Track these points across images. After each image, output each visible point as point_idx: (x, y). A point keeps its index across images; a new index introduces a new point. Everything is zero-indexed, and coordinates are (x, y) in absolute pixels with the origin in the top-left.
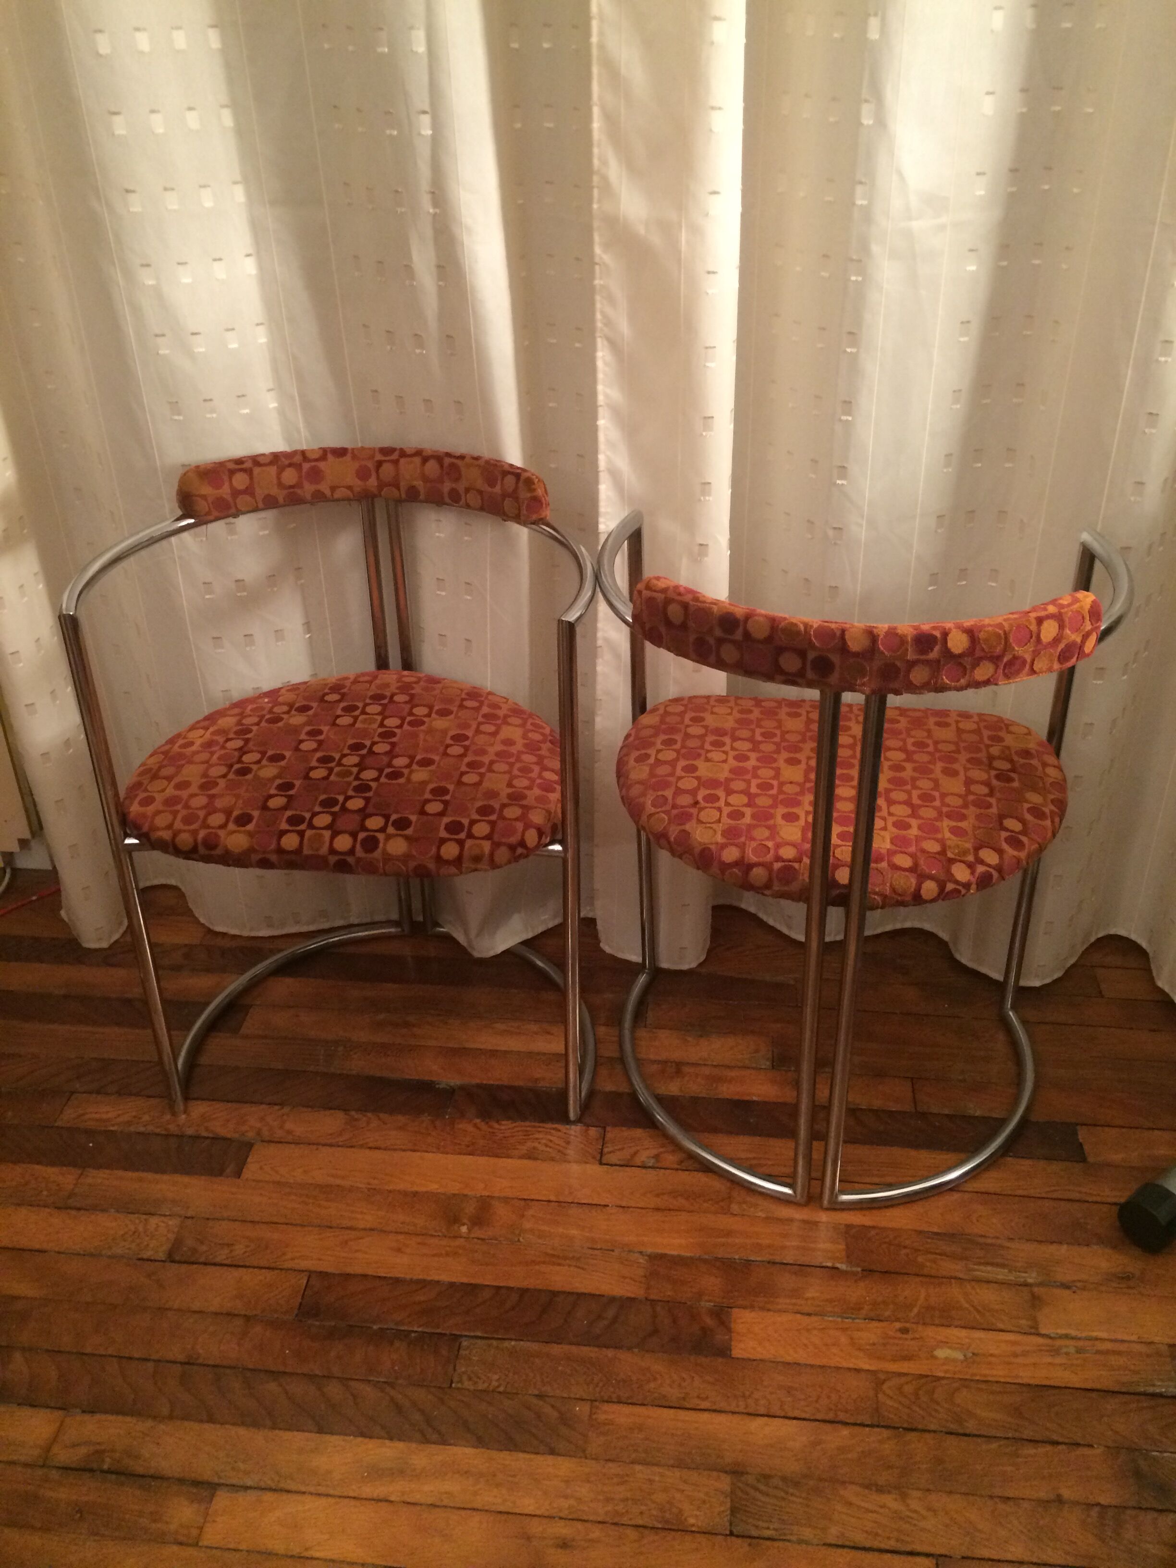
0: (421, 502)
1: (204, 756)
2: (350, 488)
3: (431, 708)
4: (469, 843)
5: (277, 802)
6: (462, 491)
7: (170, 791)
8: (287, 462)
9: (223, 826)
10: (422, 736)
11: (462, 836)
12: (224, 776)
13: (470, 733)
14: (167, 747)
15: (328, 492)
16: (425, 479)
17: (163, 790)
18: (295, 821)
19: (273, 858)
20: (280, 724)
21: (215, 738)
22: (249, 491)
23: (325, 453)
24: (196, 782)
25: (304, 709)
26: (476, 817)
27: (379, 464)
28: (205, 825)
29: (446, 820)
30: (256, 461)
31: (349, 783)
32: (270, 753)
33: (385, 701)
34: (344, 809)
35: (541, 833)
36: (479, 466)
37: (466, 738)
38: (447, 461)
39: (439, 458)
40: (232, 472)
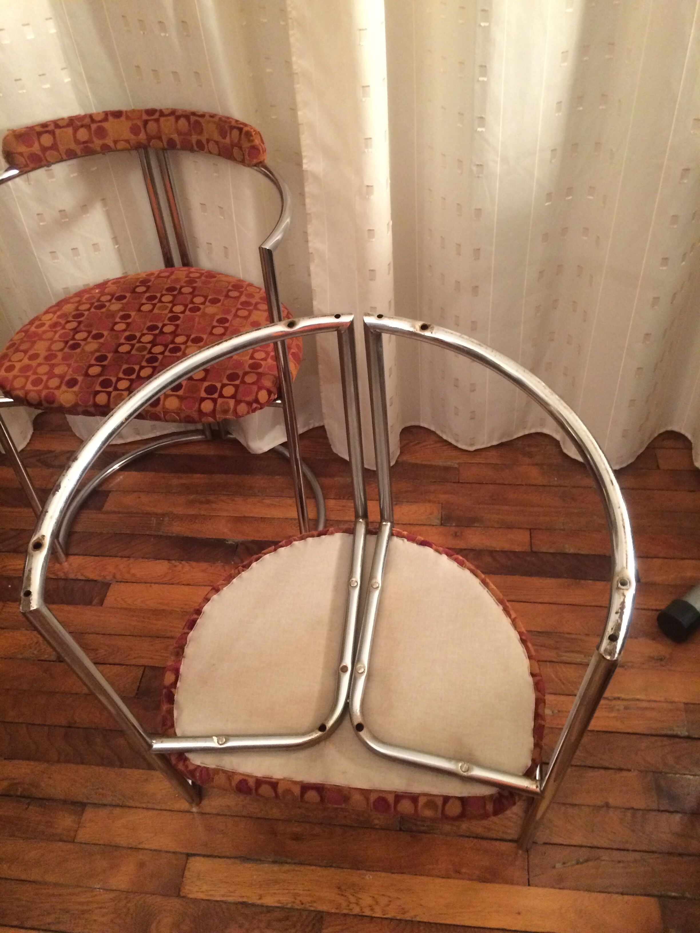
0: (178, 149)
1: (50, 334)
2: (127, 141)
3: (206, 297)
4: (220, 401)
5: (95, 370)
6: (204, 142)
7: (26, 361)
8: (79, 124)
9: (58, 388)
10: (197, 319)
11: (216, 396)
12: (61, 350)
13: (230, 318)
14: (28, 327)
15: (112, 145)
16: (179, 133)
17: (20, 361)
18: (106, 384)
19: (91, 408)
20: (104, 310)
21: (60, 320)
22: (54, 147)
23: (108, 115)
24: (43, 353)
25: (121, 298)
26: (225, 381)
27: (146, 122)
28: (47, 387)
29: (206, 384)
30: (56, 124)
31: (144, 356)
32: (94, 332)
33: (175, 293)
34: (138, 376)
35: (270, 393)
36: (214, 122)
37: (229, 321)
38: (193, 119)
39: (188, 116)
40: (39, 134)
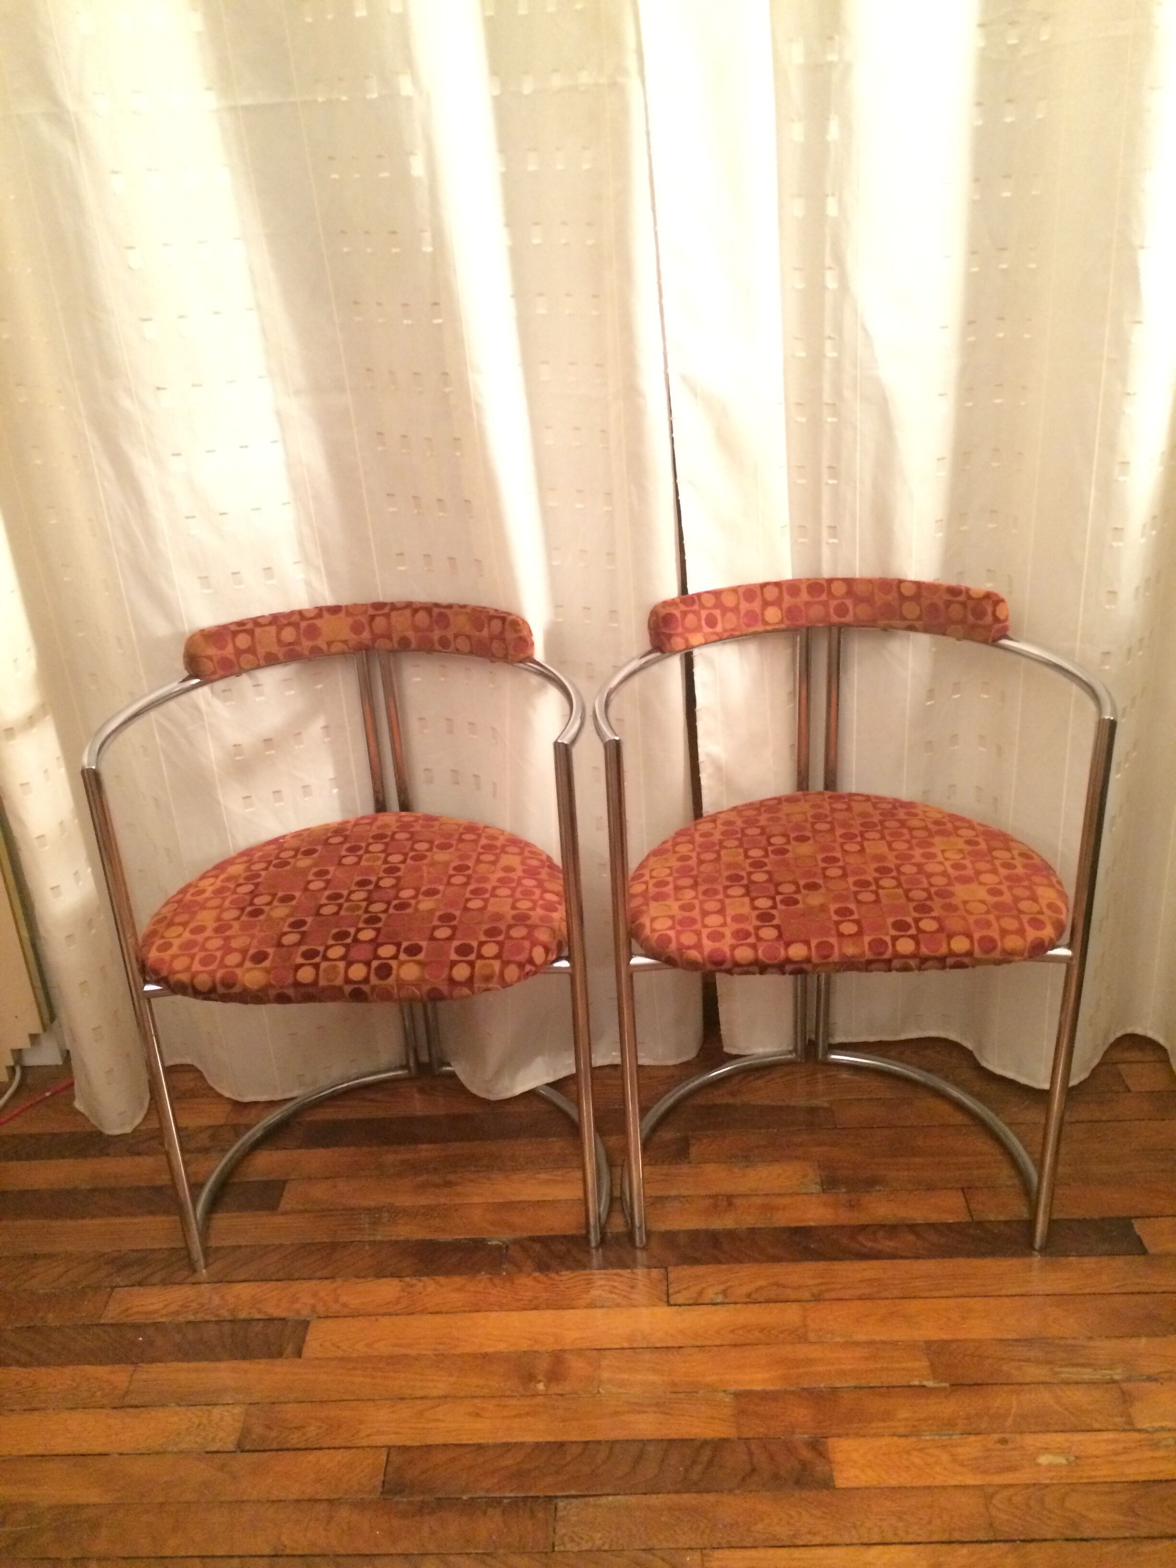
0: (412, 651)
1: (216, 902)
2: (345, 642)
3: (431, 842)
4: (479, 963)
5: (291, 939)
6: (451, 638)
7: (187, 935)
8: (285, 622)
9: (240, 965)
10: (425, 868)
11: (472, 957)
12: (238, 919)
13: (471, 863)
14: (180, 896)
15: (324, 647)
16: (416, 629)
17: (180, 936)
18: (309, 955)
19: (290, 992)
20: (288, 868)
21: (225, 884)
22: (251, 650)
23: (320, 612)
24: (211, 925)
25: (308, 853)
26: (483, 938)
27: (372, 618)
28: (222, 965)
29: (456, 943)
30: (256, 622)
31: (359, 917)
32: (280, 894)
33: (387, 840)
34: (356, 940)
35: (547, 950)
36: (466, 613)
37: (468, 868)
38: (436, 611)
39: (428, 609)
40: (235, 634)
